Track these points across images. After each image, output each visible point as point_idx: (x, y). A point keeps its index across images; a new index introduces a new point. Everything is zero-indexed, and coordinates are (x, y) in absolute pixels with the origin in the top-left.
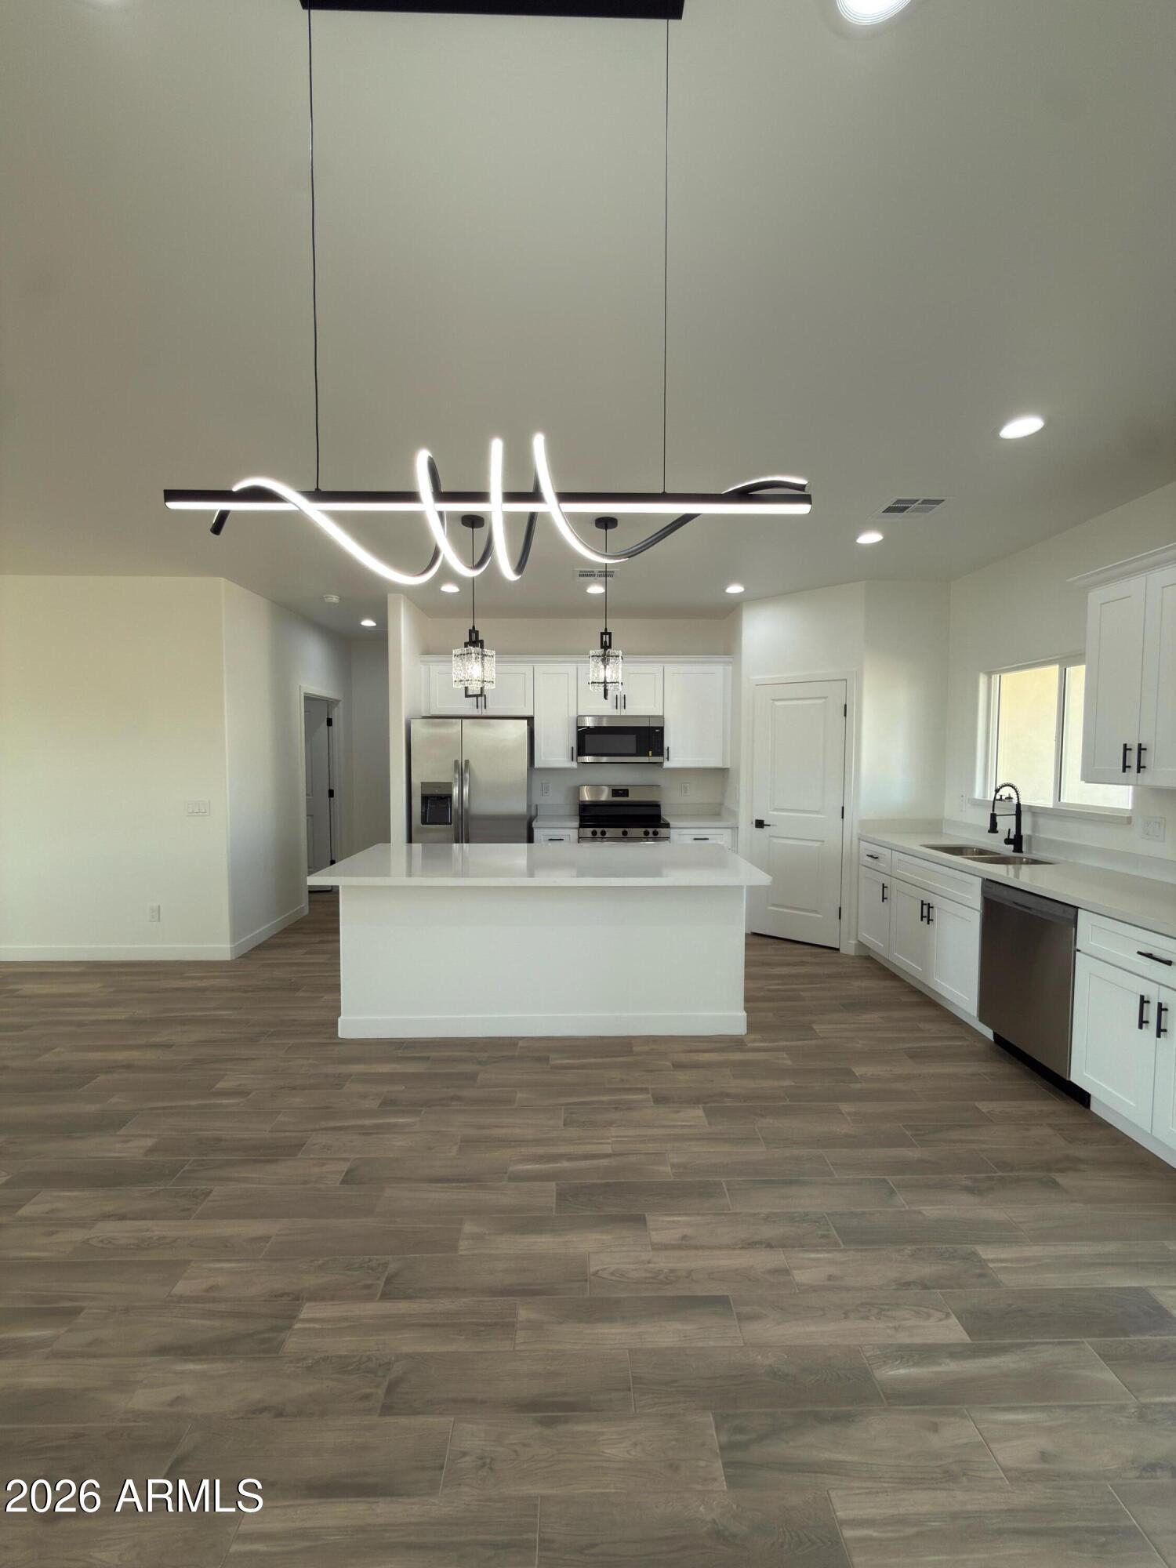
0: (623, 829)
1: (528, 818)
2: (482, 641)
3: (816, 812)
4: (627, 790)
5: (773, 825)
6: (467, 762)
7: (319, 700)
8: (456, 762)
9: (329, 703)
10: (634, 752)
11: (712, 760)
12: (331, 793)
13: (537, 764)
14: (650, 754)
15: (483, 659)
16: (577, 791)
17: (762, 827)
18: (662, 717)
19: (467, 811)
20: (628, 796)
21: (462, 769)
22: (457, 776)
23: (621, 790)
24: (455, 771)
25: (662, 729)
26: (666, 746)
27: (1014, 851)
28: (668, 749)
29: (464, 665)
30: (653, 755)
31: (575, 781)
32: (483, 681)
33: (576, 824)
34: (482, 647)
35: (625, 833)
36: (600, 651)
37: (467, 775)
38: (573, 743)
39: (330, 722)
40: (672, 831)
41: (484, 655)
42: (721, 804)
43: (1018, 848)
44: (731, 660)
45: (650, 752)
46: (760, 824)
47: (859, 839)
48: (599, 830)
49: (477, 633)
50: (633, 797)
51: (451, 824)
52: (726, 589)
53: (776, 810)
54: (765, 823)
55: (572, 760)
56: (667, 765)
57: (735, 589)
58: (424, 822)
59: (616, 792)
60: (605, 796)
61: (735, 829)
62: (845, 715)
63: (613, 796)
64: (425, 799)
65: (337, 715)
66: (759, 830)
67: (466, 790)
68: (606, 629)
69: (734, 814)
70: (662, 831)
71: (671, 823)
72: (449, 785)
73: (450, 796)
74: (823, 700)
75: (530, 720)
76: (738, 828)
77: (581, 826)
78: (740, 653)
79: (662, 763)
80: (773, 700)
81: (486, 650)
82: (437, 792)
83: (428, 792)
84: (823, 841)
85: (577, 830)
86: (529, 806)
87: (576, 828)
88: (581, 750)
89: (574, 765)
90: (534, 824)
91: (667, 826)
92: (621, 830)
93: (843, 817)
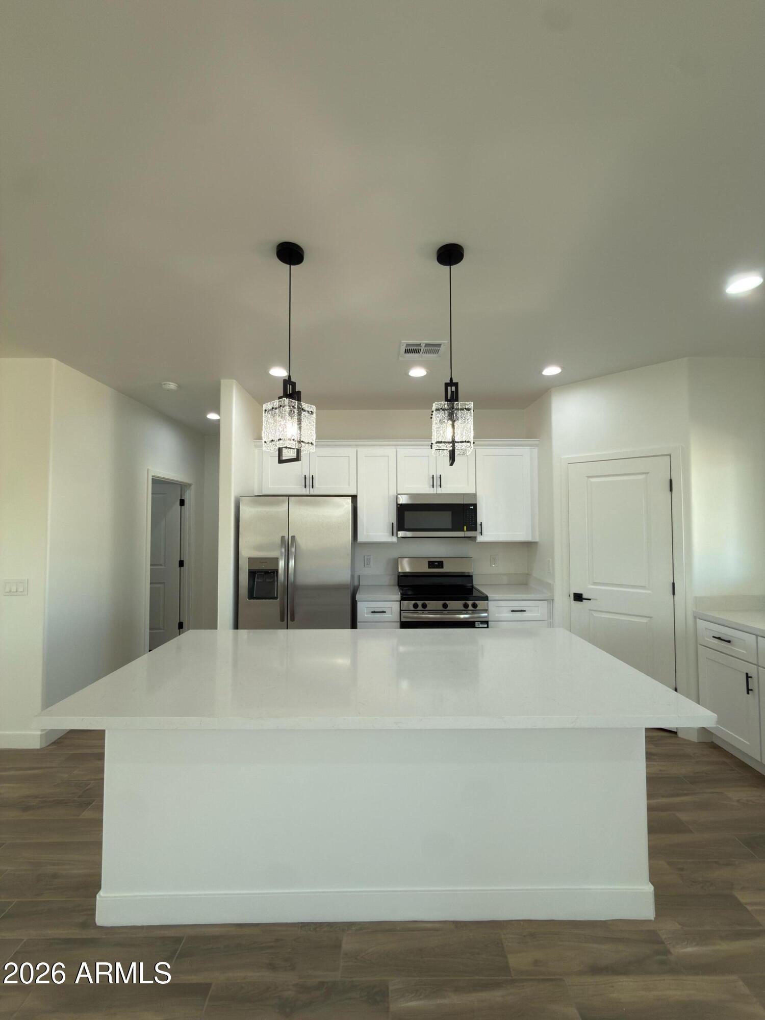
0: (443, 602)
1: (352, 589)
2: (299, 393)
3: (643, 587)
4: (442, 562)
5: (593, 599)
6: (293, 537)
7: (175, 483)
8: (283, 537)
9: (183, 487)
10: (450, 527)
11: (521, 535)
12: (181, 564)
13: (361, 538)
15: (299, 415)
16: (396, 562)
17: (582, 601)
18: (474, 496)
19: (294, 584)
20: (442, 567)
21: (288, 545)
22: (283, 550)
23: (436, 562)
24: (281, 547)
25: (475, 505)
26: (479, 521)
28: (481, 525)
29: (275, 421)
30: (468, 530)
31: (395, 554)
32: (300, 442)
33: (398, 597)
34: (299, 400)
35: (445, 606)
36: (446, 405)
37: (293, 550)
38: (394, 519)
39: (182, 503)
40: (490, 603)
41: (301, 410)
42: (528, 575)
44: (537, 442)
45: (465, 527)
46: (578, 597)
47: (695, 618)
48: (420, 603)
49: (294, 384)
50: (448, 568)
51: (276, 598)
52: (542, 371)
53: (595, 584)
54: (584, 596)
55: (393, 535)
56: (480, 539)
57: (552, 371)
58: (251, 596)
59: (432, 564)
60: (424, 568)
61: (551, 601)
62: (671, 490)
63: (429, 568)
64: (252, 574)
65: (189, 497)
66: (578, 603)
67: (292, 563)
68: (451, 379)
69: (550, 587)
70: (481, 604)
71: (488, 595)
72: (276, 560)
73: (277, 571)
74: (643, 476)
75: (354, 498)
76: (553, 600)
77: (403, 599)
78: (550, 437)
79: (474, 538)
80: (589, 477)
81: (303, 404)
82: (263, 567)
83: (255, 567)
84: (651, 617)
85: (399, 603)
86: (352, 577)
87: (397, 601)
88: (401, 524)
89: (394, 539)
90: (358, 597)
91: (486, 598)
92: (441, 603)
93: (674, 594)
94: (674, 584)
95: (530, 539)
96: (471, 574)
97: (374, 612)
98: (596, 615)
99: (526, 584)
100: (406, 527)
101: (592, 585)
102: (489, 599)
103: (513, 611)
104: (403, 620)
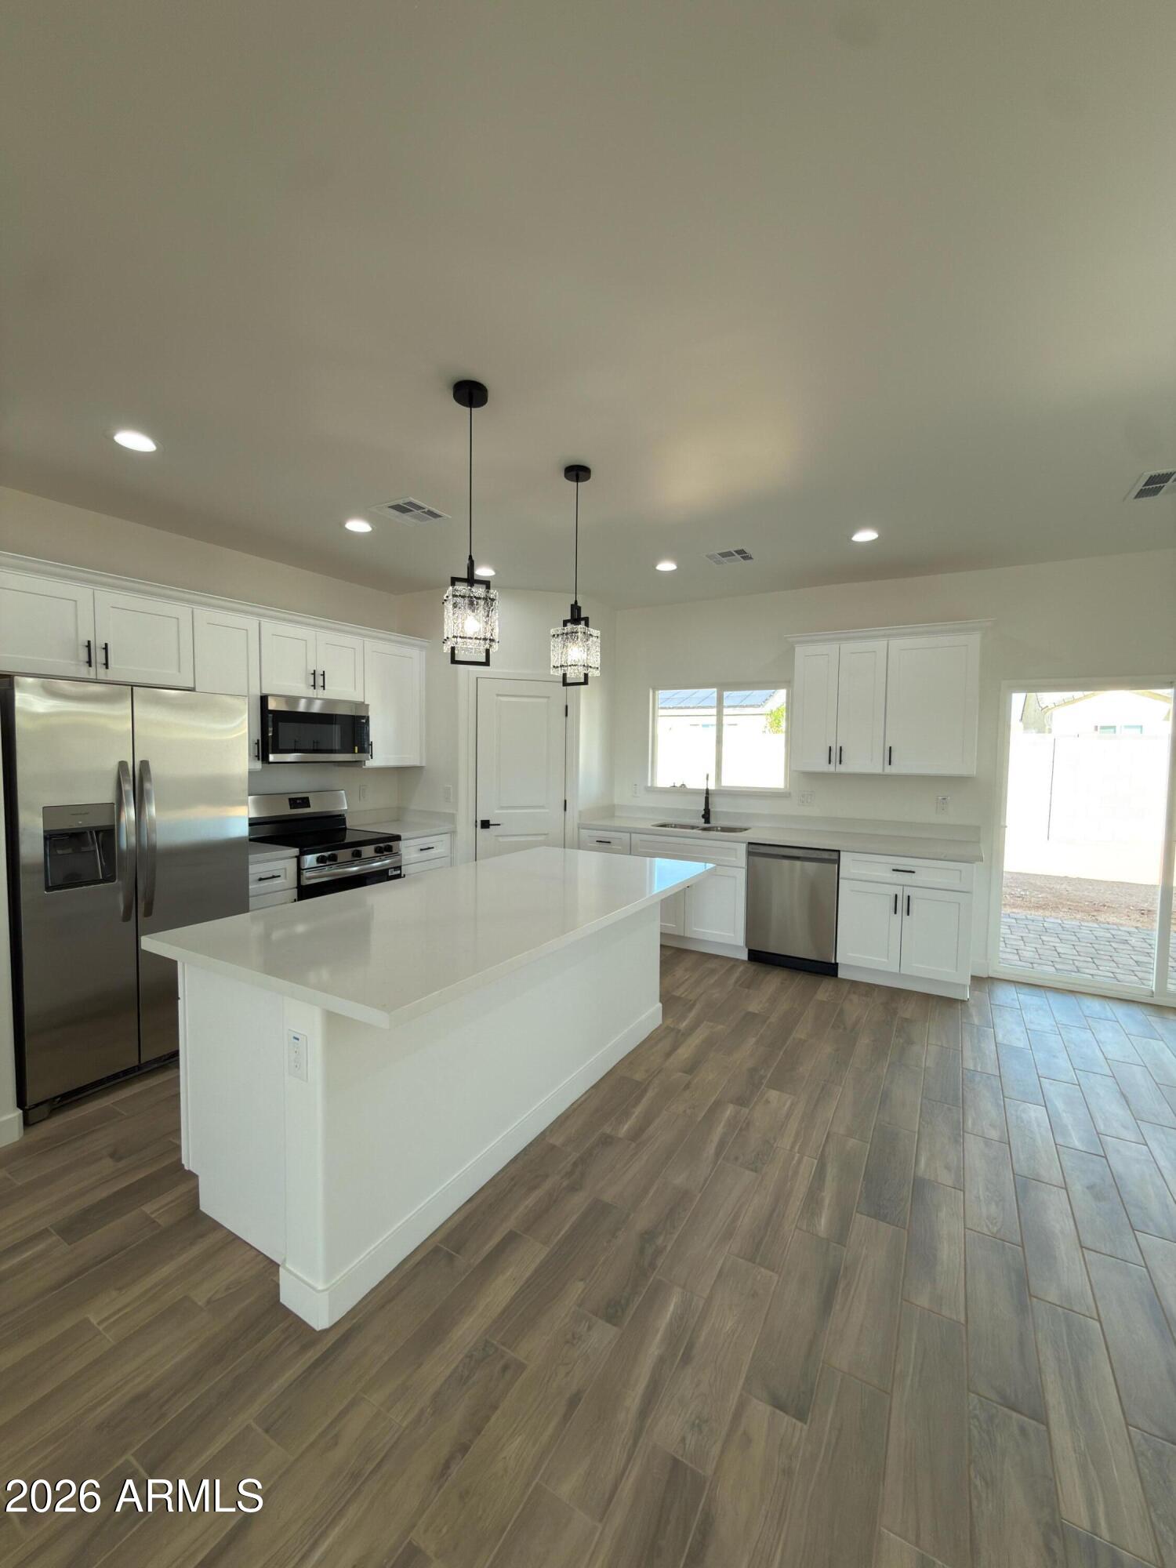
3: (540, 807)
4: (308, 798)
5: (500, 824)
6: (145, 764)
8: (122, 765)
10: (337, 747)
14: (356, 751)
17: (488, 828)
18: (365, 704)
20: (309, 806)
23: (299, 798)
25: (367, 719)
26: (370, 740)
27: (705, 823)
28: (372, 745)
38: (256, 735)
43: (707, 821)
44: (426, 644)
45: (356, 748)
46: (485, 824)
47: (579, 828)
48: (323, 855)
50: (315, 808)
53: (502, 808)
54: (490, 823)
55: (258, 759)
56: (369, 763)
59: (294, 802)
60: (286, 810)
61: (453, 833)
62: (566, 714)
63: (291, 808)
64: (53, 838)
66: (485, 831)
69: (452, 818)
71: (401, 834)
72: (113, 810)
76: (455, 832)
79: (358, 763)
82: (78, 823)
83: (64, 824)
84: (547, 834)
89: (259, 766)
93: (565, 809)
94: (565, 801)
95: (418, 764)
96: (342, 813)
97: (261, 879)
98: (501, 839)
99: (398, 820)
100: (281, 747)
101: (498, 809)
102: (402, 838)
103: (421, 850)
104: (305, 882)
